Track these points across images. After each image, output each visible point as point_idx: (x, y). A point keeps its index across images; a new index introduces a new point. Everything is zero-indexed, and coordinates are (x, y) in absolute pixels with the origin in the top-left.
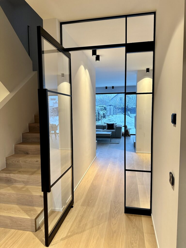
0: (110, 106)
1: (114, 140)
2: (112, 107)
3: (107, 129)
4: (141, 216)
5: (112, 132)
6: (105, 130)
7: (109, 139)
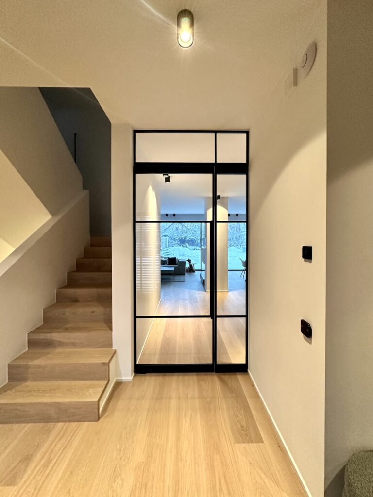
0: (165, 236)
1: (177, 278)
2: (167, 237)
3: (168, 264)
4: (236, 374)
5: (175, 268)
6: (165, 265)
7: (172, 277)
